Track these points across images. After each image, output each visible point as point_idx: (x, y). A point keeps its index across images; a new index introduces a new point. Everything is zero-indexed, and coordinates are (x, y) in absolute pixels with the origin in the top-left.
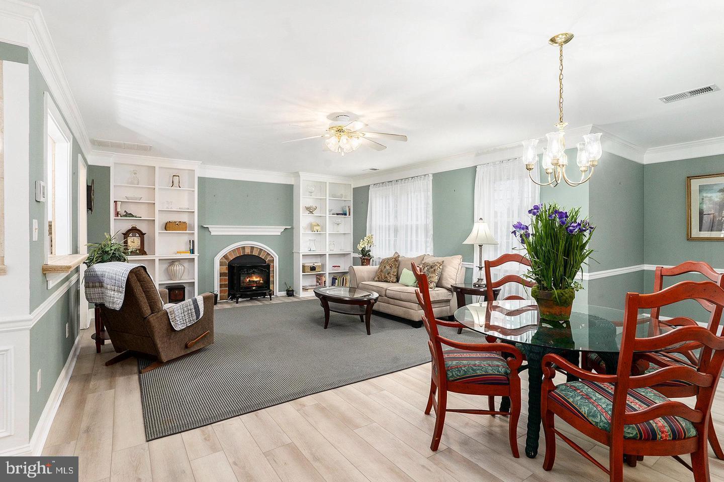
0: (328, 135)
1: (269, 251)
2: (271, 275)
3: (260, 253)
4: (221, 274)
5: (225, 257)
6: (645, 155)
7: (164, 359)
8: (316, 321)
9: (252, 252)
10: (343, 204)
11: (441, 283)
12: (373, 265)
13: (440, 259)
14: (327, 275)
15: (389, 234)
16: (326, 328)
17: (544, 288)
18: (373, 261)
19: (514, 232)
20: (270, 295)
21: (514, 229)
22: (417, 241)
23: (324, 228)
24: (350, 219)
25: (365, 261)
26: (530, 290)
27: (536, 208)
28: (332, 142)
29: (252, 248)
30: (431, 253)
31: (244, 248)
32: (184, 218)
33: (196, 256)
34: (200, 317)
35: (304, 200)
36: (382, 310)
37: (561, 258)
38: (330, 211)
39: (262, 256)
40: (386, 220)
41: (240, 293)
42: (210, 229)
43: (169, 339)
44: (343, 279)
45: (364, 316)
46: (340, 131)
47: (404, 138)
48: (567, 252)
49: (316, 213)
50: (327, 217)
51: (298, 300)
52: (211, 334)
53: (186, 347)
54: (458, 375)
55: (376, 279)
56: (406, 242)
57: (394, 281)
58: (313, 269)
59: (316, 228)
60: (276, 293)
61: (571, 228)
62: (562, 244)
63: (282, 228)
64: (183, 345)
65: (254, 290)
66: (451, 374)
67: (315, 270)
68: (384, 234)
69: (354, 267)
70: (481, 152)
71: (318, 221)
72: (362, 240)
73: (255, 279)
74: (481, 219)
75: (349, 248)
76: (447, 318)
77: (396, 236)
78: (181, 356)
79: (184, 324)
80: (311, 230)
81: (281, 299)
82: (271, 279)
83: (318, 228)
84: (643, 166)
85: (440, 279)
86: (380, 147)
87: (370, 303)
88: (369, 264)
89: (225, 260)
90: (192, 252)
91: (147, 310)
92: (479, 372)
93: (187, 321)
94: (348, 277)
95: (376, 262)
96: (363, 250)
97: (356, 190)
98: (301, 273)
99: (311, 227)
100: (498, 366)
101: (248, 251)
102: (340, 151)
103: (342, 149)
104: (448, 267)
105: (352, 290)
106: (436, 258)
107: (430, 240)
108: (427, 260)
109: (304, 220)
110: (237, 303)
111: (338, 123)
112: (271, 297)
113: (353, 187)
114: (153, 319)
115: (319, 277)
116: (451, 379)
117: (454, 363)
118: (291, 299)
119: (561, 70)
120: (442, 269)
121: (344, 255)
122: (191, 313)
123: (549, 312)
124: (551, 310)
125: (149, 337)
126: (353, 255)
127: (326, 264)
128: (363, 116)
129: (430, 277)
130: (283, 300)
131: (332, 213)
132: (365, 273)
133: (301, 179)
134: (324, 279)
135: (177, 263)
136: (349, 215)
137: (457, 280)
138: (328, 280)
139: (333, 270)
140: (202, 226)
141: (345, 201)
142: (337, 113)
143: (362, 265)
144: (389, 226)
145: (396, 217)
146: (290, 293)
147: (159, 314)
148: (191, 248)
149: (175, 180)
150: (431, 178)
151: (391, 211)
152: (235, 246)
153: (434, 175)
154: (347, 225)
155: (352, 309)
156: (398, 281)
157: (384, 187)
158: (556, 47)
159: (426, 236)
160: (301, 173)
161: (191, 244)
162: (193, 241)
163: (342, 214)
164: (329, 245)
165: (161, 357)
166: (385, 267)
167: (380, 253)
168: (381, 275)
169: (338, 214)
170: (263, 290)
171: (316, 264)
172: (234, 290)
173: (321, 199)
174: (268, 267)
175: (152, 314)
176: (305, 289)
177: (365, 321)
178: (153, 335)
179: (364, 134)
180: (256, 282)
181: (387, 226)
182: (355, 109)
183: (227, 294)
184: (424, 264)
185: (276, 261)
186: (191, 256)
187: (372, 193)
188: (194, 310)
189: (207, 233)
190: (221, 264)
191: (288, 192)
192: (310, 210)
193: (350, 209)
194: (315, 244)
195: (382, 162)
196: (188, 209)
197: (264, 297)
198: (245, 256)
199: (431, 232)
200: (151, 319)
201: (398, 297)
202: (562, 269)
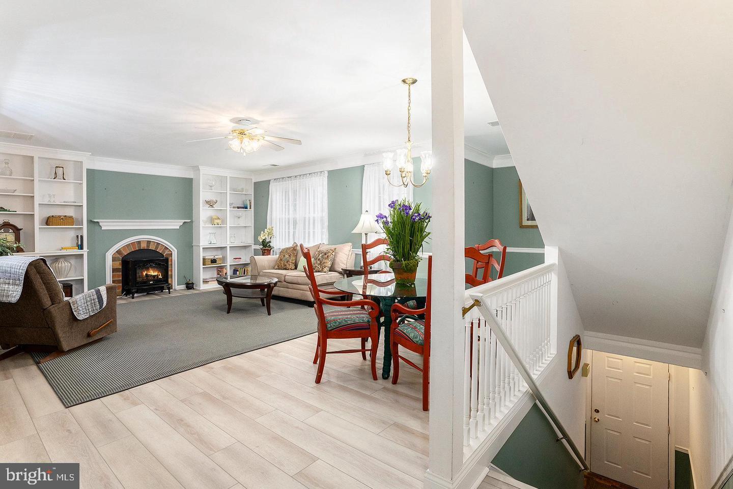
0: (231, 137)
1: (167, 245)
2: (169, 269)
3: (157, 248)
4: (114, 270)
5: (119, 252)
6: (494, 161)
7: (66, 347)
8: (218, 308)
9: (148, 246)
10: (244, 198)
11: (334, 268)
12: (273, 255)
13: (333, 247)
14: (228, 267)
15: (289, 227)
16: (228, 312)
17: (398, 261)
18: (273, 251)
19: (377, 221)
20: (169, 289)
21: (377, 219)
22: (314, 232)
23: (224, 221)
24: (251, 212)
25: (266, 251)
26: (388, 263)
27: (393, 203)
28: (235, 144)
29: (149, 242)
30: (326, 242)
31: (139, 242)
32: (70, 212)
33: (85, 251)
34: (104, 307)
35: (203, 194)
36: (281, 294)
37: (408, 238)
38: (231, 204)
39: (160, 250)
40: (285, 212)
41: (136, 288)
42: (101, 224)
43: (71, 329)
44: (245, 270)
45: (265, 299)
46: (242, 133)
47: (299, 142)
48: (412, 234)
49: (216, 207)
50: (228, 211)
51: (198, 292)
52: (114, 323)
53: (89, 335)
54: (334, 326)
55: (276, 267)
56: (304, 232)
57: (293, 268)
58: (214, 261)
59: (216, 221)
60: (175, 287)
61: (414, 217)
62: (408, 228)
63: (181, 222)
64: (85, 334)
65: (152, 284)
66: (330, 326)
67: (216, 262)
68: (284, 227)
69: (255, 257)
70: (368, 153)
71: (219, 215)
72: (262, 232)
73: (152, 273)
74: (367, 211)
75: (249, 240)
76: (340, 298)
77: (295, 228)
78: (84, 345)
79: (87, 313)
80: (211, 223)
81: (181, 291)
82: (170, 273)
83: (218, 221)
84: (493, 169)
85: (333, 265)
86: (278, 148)
87: (270, 287)
88: (270, 254)
89: (118, 256)
90: (81, 247)
91: (47, 301)
92: (349, 322)
93: (90, 310)
94: (249, 268)
95: (276, 252)
96: (264, 242)
97: (257, 185)
98: (202, 266)
99: (212, 220)
100: (363, 317)
101: (144, 246)
102: (242, 151)
103: (244, 150)
104: (340, 253)
105: (254, 277)
106: (330, 246)
107: (326, 231)
108: (323, 249)
109: (203, 214)
110: (133, 298)
111: (240, 127)
112: (169, 291)
113: (254, 181)
114: (55, 310)
115: (220, 269)
116: (330, 329)
117: (333, 318)
118: (191, 292)
119: (409, 103)
120: (335, 255)
121: (245, 247)
122: (94, 303)
123: (401, 277)
124: (401, 276)
125: (49, 328)
126: (254, 247)
127: (227, 256)
128: (262, 121)
129: (324, 263)
130: (183, 292)
131: (232, 206)
132: (266, 262)
133: (201, 173)
134: (225, 271)
135: (62, 260)
136: (250, 208)
137: (348, 264)
138: (229, 272)
139: (234, 262)
140: (91, 221)
141: (246, 194)
142: (240, 118)
143: (263, 255)
144: (289, 219)
145: (295, 210)
146: (190, 286)
147: (61, 305)
148: (79, 243)
149: (58, 173)
150: (326, 174)
151: (290, 204)
152: (130, 240)
153: (329, 172)
154: (248, 218)
155: (253, 293)
156: (296, 268)
157: (284, 182)
158: (406, 86)
159: (322, 228)
160: (201, 168)
161: (79, 240)
162: (81, 236)
163: (243, 208)
164: (231, 237)
165: (62, 347)
166: (284, 256)
167: (279, 243)
168: (281, 264)
169: (238, 208)
170: (161, 285)
171: (216, 257)
172: (129, 285)
173: (221, 193)
174: (166, 260)
175: (52, 305)
176: (205, 282)
177: (266, 305)
178: (54, 326)
179: (264, 138)
180: (154, 276)
181: (287, 219)
182: (255, 116)
183: (121, 290)
184: (319, 251)
185: (175, 254)
186: (80, 252)
187: (273, 187)
188: (97, 300)
189: (97, 227)
190: (114, 259)
191: (187, 186)
192: (210, 204)
193: (250, 203)
194: (215, 238)
195: (281, 159)
196: (75, 203)
197: (162, 291)
198: (141, 251)
199: (326, 224)
200: (52, 310)
201: (295, 282)
202: (408, 246)
